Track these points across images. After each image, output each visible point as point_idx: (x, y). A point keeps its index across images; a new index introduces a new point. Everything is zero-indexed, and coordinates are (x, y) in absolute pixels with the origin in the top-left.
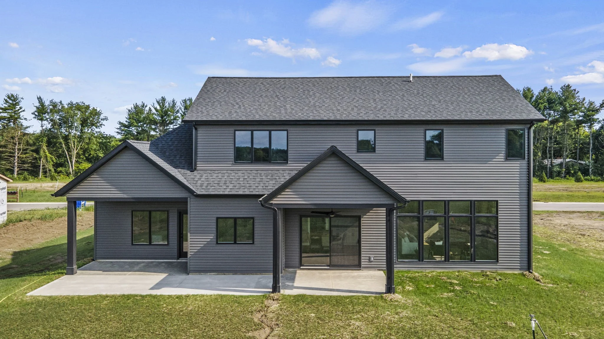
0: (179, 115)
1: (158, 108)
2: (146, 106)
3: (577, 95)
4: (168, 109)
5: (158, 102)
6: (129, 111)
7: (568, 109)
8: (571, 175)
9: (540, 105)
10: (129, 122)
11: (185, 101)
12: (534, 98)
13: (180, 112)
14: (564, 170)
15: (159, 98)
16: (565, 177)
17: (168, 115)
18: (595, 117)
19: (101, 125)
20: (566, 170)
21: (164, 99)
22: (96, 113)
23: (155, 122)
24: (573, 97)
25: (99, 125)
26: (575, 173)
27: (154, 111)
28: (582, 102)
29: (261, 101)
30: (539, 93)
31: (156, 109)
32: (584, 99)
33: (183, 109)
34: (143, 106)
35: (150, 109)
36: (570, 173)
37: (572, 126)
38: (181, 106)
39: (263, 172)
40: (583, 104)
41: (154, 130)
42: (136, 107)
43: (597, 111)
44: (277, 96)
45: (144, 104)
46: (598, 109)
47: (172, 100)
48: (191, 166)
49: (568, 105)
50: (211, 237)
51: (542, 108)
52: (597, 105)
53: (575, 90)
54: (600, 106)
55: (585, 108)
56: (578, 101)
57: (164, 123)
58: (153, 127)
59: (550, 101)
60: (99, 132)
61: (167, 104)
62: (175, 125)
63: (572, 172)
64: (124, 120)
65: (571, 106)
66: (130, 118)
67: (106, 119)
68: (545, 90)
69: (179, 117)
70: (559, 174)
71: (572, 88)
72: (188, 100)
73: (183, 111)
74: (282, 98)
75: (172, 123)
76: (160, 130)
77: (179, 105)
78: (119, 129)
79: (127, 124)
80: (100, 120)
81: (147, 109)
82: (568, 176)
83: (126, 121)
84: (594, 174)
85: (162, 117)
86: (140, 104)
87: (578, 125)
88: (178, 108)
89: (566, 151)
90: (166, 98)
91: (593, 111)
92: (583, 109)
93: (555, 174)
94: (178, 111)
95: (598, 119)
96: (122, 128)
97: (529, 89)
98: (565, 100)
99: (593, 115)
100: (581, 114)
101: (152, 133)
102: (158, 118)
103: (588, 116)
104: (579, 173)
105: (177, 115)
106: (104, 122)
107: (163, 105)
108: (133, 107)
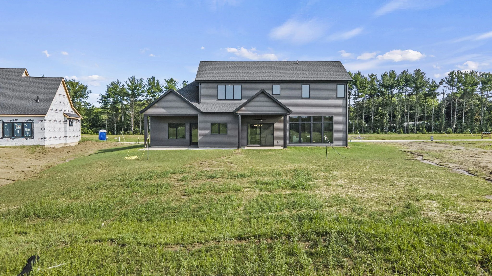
0: (145, 89)
1: (130, 84)
2: (120, 83)
3: (424, 76)
4: (137, 85)
5: (129, 80)
6: (108, 86)
7: (418, 85)
8: (420, 131)
9: (400, 83)
10: (108, 95)
11: (149, 79)
12: (396, 78)
13: (146, 87)
14: (416, 127)
15: (130, 77)
16: (416, 132)
17: (137, 89)
18: (437, 91)
19: (87, 96)
20: (417, 128)
21: (134, 78)
22: (83, 88)
23: (127, 95)
24: (422, 77)
25: (85, 97)
26: (423, 129)
27: (126, 86)
28: (427, 81)
29: (228, 72)
30: (400, 75)
31: (128, 85)
32: (429, 79)
33: (148, 85)
34: (118, 82)
35: (123, 85)
36: (420, 129)
37: (421, 98)
38: (147, 83)
39: (230, 104)
40: (429, 83)
41: (126, 100)
42: (113, 83)
43: (437, 87)
44: (235, 70)
45: (119, 81)
46: (438, 86)
47: (140, 78)
48: (198, 101)
49: (418, 83)
50: (208, 131)
51: (402, 85)
52: (437, 83)
53: (423, 73)
54: (439, 84)
55: (430, 85)
56: (425, 80)
57: (134, 95)
58: (125, 98)
59: (407, 80)
60: (85, 102)
61: (137, 81)
62: (142, 97)
63: (421, 129)
64: (104, 94)
65: (420, 83)
66: (109, 92)
67: (91, 92)
68: (404, 72)
69: (145, 91)
70: (412, 131)
71: (421, 72)
72: (152, 78)
73: (148, 86)
74: (238, 71)
75: (140, 95)
76: (131, 101)
77: (145, 82)
78: (100, 99)
79: (106, 95)
80: (86, 93)
81: (121, 85)
82: (418, 132)
83: (106, 94)
84: (435, 130)
85: (133, 91)
86: (116, 81)
87: (425, 97)
88: (145, 84)
89: (417, 115)
90: (135, 77)
91: (434, 87)
92: (428, 86)
93: (410, 131)
94: (144, 87)
95: (438, 93)
96: (103, 99)
97: (393, 72)
98: (417, 79)
99: (435, 90)
100: (427, 89)
101: (125, 103)
102: (129, 91)
103: (432, 90)
104: (424, 130)
105: (144, 89)
106: (89, 95)
107: (133, 82)
108: (111, 83)
